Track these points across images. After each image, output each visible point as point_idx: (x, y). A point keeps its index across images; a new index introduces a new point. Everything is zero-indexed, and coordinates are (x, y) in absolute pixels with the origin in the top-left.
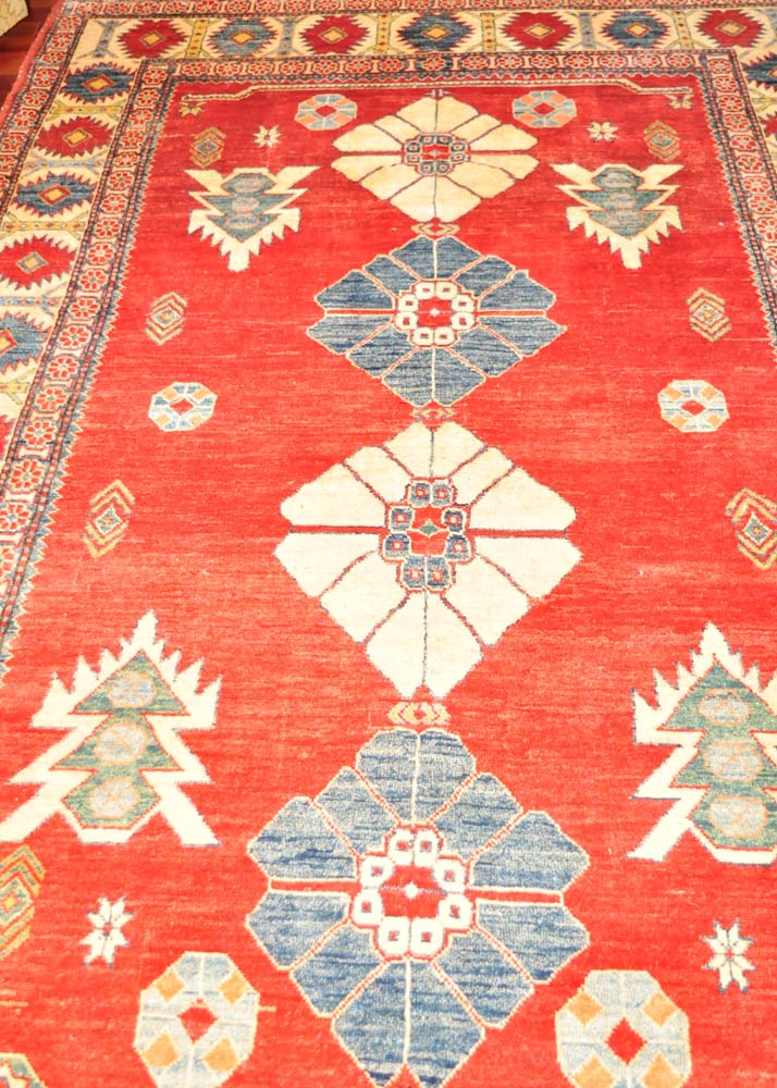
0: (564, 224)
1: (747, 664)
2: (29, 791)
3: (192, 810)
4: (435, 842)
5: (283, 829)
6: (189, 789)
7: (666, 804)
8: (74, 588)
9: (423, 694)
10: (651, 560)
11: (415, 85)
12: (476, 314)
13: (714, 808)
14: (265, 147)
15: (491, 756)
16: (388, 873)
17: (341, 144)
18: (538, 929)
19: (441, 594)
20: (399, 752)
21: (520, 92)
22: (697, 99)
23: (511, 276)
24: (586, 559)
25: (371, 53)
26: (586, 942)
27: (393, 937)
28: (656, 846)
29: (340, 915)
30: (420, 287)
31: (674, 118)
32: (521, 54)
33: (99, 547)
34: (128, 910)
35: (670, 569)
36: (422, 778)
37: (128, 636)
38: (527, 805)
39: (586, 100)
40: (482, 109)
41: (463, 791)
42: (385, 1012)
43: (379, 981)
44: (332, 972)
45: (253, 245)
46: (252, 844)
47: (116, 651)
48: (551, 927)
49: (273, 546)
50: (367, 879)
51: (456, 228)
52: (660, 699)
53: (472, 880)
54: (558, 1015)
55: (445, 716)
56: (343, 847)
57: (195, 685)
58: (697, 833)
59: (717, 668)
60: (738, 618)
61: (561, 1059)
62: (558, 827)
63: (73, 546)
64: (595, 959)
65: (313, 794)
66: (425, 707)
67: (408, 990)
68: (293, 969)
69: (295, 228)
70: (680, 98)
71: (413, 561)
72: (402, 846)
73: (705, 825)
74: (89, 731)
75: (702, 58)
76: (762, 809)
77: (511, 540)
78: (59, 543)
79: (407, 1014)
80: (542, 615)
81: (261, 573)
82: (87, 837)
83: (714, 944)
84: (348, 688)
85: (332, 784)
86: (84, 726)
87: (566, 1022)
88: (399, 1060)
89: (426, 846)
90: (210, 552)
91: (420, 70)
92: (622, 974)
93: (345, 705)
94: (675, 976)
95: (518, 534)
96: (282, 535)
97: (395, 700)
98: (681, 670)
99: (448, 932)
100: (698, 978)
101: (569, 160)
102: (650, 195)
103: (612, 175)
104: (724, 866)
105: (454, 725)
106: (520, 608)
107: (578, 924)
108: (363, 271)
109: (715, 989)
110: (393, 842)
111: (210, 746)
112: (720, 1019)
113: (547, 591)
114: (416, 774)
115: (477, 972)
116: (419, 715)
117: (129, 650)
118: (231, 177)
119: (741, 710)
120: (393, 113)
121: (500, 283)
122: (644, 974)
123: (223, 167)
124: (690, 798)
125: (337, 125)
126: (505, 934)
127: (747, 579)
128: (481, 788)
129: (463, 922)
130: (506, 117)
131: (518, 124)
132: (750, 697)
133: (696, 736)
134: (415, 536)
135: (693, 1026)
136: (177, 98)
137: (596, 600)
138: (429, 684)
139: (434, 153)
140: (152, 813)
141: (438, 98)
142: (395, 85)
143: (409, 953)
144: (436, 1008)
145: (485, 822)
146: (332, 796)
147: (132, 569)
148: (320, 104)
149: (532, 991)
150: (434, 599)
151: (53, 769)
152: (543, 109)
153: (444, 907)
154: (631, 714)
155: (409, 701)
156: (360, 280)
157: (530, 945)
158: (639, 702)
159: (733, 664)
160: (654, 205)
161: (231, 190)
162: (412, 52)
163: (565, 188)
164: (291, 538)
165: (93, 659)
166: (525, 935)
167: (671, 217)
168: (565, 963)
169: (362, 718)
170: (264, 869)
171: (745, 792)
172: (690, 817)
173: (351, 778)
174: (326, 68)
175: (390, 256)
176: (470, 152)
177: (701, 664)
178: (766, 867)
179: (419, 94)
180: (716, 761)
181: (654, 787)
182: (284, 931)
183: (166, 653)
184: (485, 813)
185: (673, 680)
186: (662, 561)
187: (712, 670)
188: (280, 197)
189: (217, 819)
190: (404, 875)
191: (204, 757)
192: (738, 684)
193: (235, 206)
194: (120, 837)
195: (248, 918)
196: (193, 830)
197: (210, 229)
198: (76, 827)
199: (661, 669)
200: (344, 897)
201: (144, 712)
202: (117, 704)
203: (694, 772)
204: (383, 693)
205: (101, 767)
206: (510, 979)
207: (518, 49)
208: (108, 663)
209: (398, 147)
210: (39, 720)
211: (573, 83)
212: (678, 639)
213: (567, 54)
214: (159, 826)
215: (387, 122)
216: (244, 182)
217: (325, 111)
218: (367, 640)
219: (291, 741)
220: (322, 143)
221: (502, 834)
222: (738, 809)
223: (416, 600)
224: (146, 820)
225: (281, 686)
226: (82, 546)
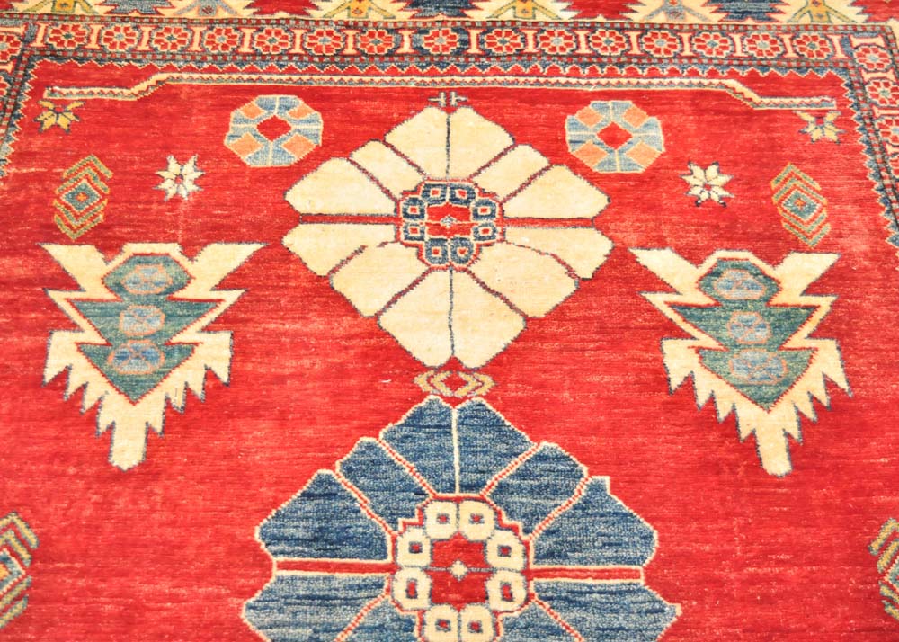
11: (413, 82)
14: (176, 200)
17: (301, 196)
21: (575, 101)
23: (582, 489)
25: (343, 16)
30: (432, 512)
32: (574, 27)
39: (677, 120)
40: (519, 134)
51: (489, 383)
69: (224, 376)
91: (419, 52)
108: (337, 474)
118: (119, 259)
120: (380, 138)
123: (105, 239)
125: (293, 158)
130: (556, 151)
131: (575, 165)
139: (447, 222)
141: (449, 110)
142: (381, 81)
148: (265, 115)
152: (613, 136)
156: (328, 492)
161: (118, 288)
162: (405, 16)
174: (273, 42)
175: (381, 441)
176: (504, 220)
179: (420, 99)
188: (199, 306)
193: (126, 324)
207: (568, 16)
209: (387, 207)
211: (656, 85)
213: (643, 31)
215: (370, 153)
216: (140, 273)
217: (273, 128)
220: (268, 193)
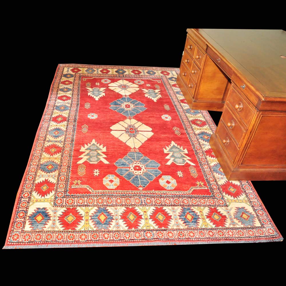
0: (145, 96)
1: (178, 145)
2: (81, 158)
3: (105, 160)
4: (140, 163)
5: (118, 162)
6: (105, 158)
7: (169, 159)
8: (82, 136)
9: (135, 148)
10: (163, 134)
11: (119, 78)
12: (134, 106)
13: (176, 160)
14: (97, 85)
15: (145, 154)
16: (134, 166)
17: (109, 85)
18: (155, 172)
19: (135, 138)
20: (133, 154)
21: (135, 80)
22: (161, 82)
23: (138, 102)
24: (154, 134)
25: (111, 74)
26: (161, 173)
27: (136, 172)
28: (169, 163)
29: (128, 170)
30: (125, 103)
31: (159, 84)
32: (134, 75)
33: (84, 132)
34: (99, 170)
35: (166, 135)
36: (136, 157)
37: (91, 142)
38: (151, 159)
39: (145, 81)
40: (130, 82)
41: (142, 158)
42: (137, 180)
43: (135, 177)
44: (128, 176)
45: (99, 97)
46: (114, 163)
47: (90, 143)
48: (157, 171)
49: (110, 132)
50: (131, 167)
51: (129, 96)
52: (167, 149)
53: (145, 167)
54: (159, 180)
55: (138, 150)
56: (127, 164)
57: (102, 147)
58: (174, 162)
59: (174, 146)
60: (176, 140)
61: (160, 184)
62: (156, 162)
63: (80, 132)
64: (163, 174)
65: (122, 158)
66: (135, 149)
67: (139, 178)
68: (123, 176)
69: (105, 95)
70: (159, 82)
71: (130, 134)
72: (135, 164)
73: (175, 161)
74: (88, 152)
75: (162, 77)
76: (182, 160)
77: (144, 132)
78: (78, 131)
79: (139, 180)
80: (149, 140)
81: (109, 135)
82: (91, 163)
83: (178, 173)
84: (124, 147)
85: (124, 157)
86: (87, 152)
87: (160, 181)
88: (139, 184)
89: (138, 163)
90: (101, 133)
91: (119, 76)
92: (167, 176)
93: (124, 149)
94: (173, 176)
95: (144, 131)
96: (111, 131)
97: (131, 149)
98: (169, 146)
99: (143, 172)
100: (176, 176)
101: (144, 89)
102: (157, 93)
103: (150, 91)
104: (178, 165)
105: (139, 151)
106: (147, 139)
107: (160, 171)
108: (116, 101)
109: (179, 177)
110: (134, 163)
111: (106, 153)
112: (180, 180)
113: (150, 137)
114: (136, 156)
115: (148, 176)
116: (135, 150)
117: (92, 143)
118: (93, 89)
119: (178, 150)
120: (116, 82)
121: (137, 103)
122: (170, 176)
123: (92, 87)
124: (172, 159)
125: (108, 83)
126: (151, 172)
127: (176, 136)
128: (144, 158)
129: (145, 171)
130: (134, 83)
131: (135, 84)
132: (179, 149)
133: (172, 152)
134: (130, 131)
135: (176, 181)
136: (82, 78)
137: (156, 138)
138: (135, 147)
139: (124, 87)
140: (100, 160)
141: (123, 80)
142: (116, 78)
143: (138, 174)
144: (143, 179)
145: (146, 161)
146: (125, 158)
147: (90, 134)
148: (105, 80)
149: (155, 178)
150: (134, 138)
151: (84, 156)
152: (139, 82)
153: (142, 169)
154: (163, 150)
155: (133, 149)
156: (116, 102)
157: (154, 173)
158: (164, 149)
159: (176, 145)
160: (157, 94)
161: (93, 90)
162: (118, 74)
163: (144, 92)
164: (112, 131)
165: (87, 144)
166: (153, 172)
167: (160, 96)
168: (159, 175)
169: (127, 150)
170: (117, 166)
171: (180, 158)
172: (173, 160)
173: (127, 157)
174: (105, 75)
175: (120, 99)
176: (129, 87)
177: (172, 145)
178: (183, 165)
179: (120, 79)
180: (175, 155)
181: (168, 157)
182: (121, 172)
183: (97, 144)
184: (145, 160)
185: (168, 147)
186: (165, 134)
187: (173, 146)
188: (101, 92)
189: (109, 161)
190: (136, 166)
191: (106, 155)
192: (177, 147)
193: (95, 92)
194: (96, 163)
195: (116, 171)
196: (106, 162)
197: (91, 95)
198: (89, 162)
199: (167, 146)
200: (128, 169)
201: (96, 150)
202: (92, 149)
203: (173, 156)
204: (129, 148)
205: (91, 156)
206: (152, 176)
207: (134, 74)
208: (89, 145)
209: (118, 86)
210: (80, 151)
211: (143, 79)
212: (168, 143)
213: (141, 75)
214: (101, 162)
215: (116, 83)
216: (95, 89)
217: (106, 81)
218: (126, 142)
219: (118, 153)
220: (106, 85)
221: (148, 162)
222: (179, 160)
223: (132, 138)
224: (99, 161)
225: (115, 147)
226: (82, 132)
